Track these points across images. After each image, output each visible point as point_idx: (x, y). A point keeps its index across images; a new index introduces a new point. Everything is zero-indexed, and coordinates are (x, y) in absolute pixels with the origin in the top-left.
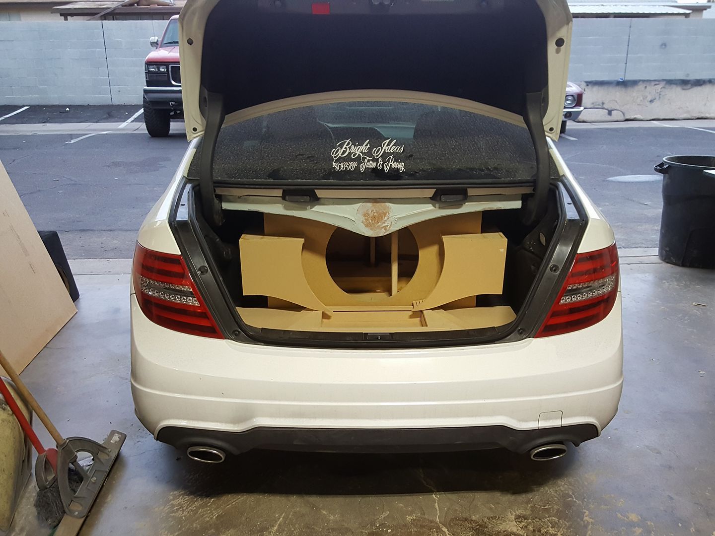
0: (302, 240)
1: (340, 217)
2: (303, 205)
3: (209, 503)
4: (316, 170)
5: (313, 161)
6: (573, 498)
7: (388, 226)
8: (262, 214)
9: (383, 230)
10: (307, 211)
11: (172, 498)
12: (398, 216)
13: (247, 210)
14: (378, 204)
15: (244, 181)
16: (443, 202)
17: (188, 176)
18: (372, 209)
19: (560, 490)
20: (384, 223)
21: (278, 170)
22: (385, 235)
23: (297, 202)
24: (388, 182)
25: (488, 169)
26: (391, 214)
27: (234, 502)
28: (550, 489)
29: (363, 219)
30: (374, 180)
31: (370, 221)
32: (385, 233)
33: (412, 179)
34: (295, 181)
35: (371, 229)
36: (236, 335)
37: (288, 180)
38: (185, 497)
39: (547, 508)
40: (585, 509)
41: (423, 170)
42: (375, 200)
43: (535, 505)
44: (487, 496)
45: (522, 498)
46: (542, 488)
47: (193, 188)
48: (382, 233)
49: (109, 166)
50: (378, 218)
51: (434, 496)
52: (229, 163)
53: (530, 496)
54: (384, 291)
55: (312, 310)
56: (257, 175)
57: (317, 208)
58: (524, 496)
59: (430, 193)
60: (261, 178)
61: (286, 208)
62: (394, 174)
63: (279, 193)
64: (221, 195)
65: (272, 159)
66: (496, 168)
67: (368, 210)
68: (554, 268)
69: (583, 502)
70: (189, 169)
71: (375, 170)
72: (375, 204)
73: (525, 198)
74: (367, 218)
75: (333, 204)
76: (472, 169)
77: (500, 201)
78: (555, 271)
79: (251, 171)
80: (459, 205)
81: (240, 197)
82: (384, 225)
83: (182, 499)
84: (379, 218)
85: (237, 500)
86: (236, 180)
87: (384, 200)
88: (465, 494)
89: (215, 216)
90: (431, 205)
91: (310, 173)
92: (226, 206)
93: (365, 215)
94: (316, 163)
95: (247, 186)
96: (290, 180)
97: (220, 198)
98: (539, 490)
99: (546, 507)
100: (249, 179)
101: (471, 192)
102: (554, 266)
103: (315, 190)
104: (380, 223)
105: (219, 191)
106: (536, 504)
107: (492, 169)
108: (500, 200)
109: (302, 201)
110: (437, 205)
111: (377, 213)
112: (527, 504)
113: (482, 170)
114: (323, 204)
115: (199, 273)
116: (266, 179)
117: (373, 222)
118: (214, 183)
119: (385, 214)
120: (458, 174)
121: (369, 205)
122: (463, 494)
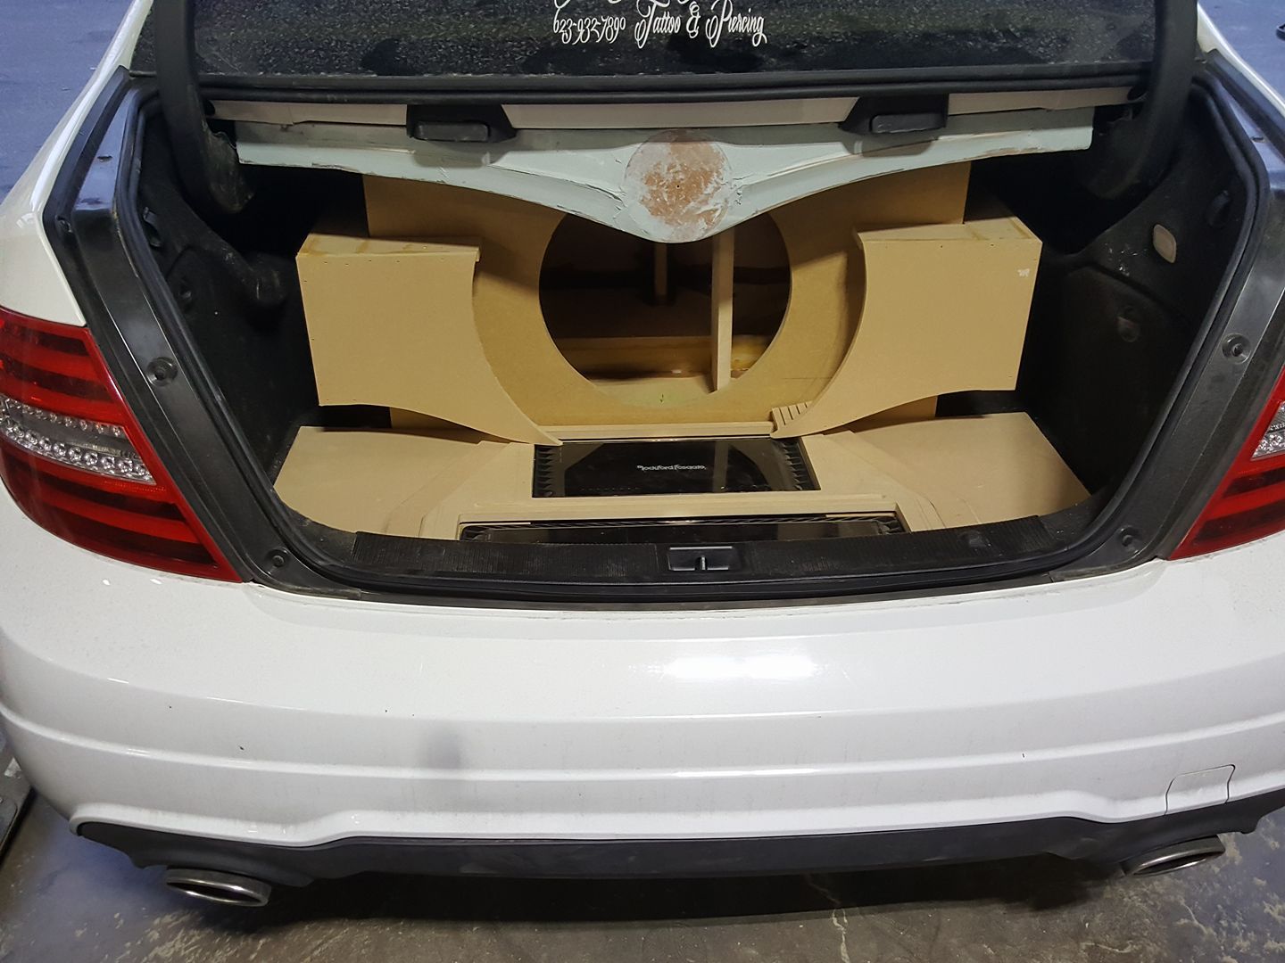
0: (471, 254)
1: (578, 185)
2: (471, 151)
3: (252, 953)
4: (504, 41)
5: (495, 14)
6: (1189, 917)
7: (717, 210)
8: (357, 178)
9: (702, 224)
10: (481, 169)
11: (156, 935)
12: (743, 182)
13: (310, 166)
14: (688, 147)
15: (292, 79)
16: (877, 135)
17: (133, 66)
18: (670, 161)
19: (1154, 892)
20: (705, 202)
21: (392, 44)
22: (706, 236)
23: (453, 141)
24: (721, 77)
25: (1007, 33)
26: (726, 176)
27: (317, 948)
28: (1127, 888)
29: (643, 190)
30: (679, 71)
31: (665, 197)
32: (707, 231)
33: (788, 68)
34: (443, 77)
35: (669, 222)
36: (278, 565)
37: (421, 74)
38: (191, 932)
39: (1128, 954)
40: (1228, 954)
41: (820, 39)
42: (680, 135)
43: (1097, 943)
44: (971, 915)
45: (1063, 920)
46: (1108, 888)
47: (141, 105)
48: (696, 232)
49: (81, 42)
50: (689, 186)
51: (835, 920)
52: (251, 25)
53: (1080, 913)
54: (692, 373)
55: (509, 441)
56: (331, 61)
57: (512, 161)
58: (1065, 915)
59: (841, 108)
60: (341, 70)
61: (422, 160)
62: (738, 53)
63: (398, 114)
64: (233, 121)
65: (375, 11)
66: (1028, 31)
67: (659, 164)
68: (1236, 346)
69: (1217, 930)
70: (138, 45)
71: (679, 39)
72: (679, 146)
73: (1102, 120)
74: (654, 188)
75: (559, 146)
76: (964, 34)
77: (1033, 128)
78: (1238, 353)
79: (311, 48)
80: (920, 142)
81: (286, 128)
82: (705, 208)
83: (183, 937)
84: (689, 188)
85: (326, 941)
86: (269, 76)
87: (704, 134)
88: (914, 912)
89: (213, 186)
90: (839, 146)
91: (486, 52)
92: (250, 154)
93: (649, 181)
94: (504, 21)
95: (300, 95)
96: (426, 76)
97: (231, 132)
98: (1102, 893)
99: (1126, 951)
100: (307, 72)
101: (959, 104)
102: (1237, 339)
103: (503, 106)
104: (692, 204)
105: (224, 111)
106: (1101, 939)
107: (1018, 34)
108: (1035, 127)
109: (465, 139)
110: (858, 146)
111: (685, 172)
112: (1078, 943)
113: (991, 37)
114: (529, 148)
115: (152, 379)
116: (356, 72)
117: (674, 199)
118: (203, 85)
119: (707, 176)
120: (924, 48)
121: (662, 149)
122: (909, 912)
